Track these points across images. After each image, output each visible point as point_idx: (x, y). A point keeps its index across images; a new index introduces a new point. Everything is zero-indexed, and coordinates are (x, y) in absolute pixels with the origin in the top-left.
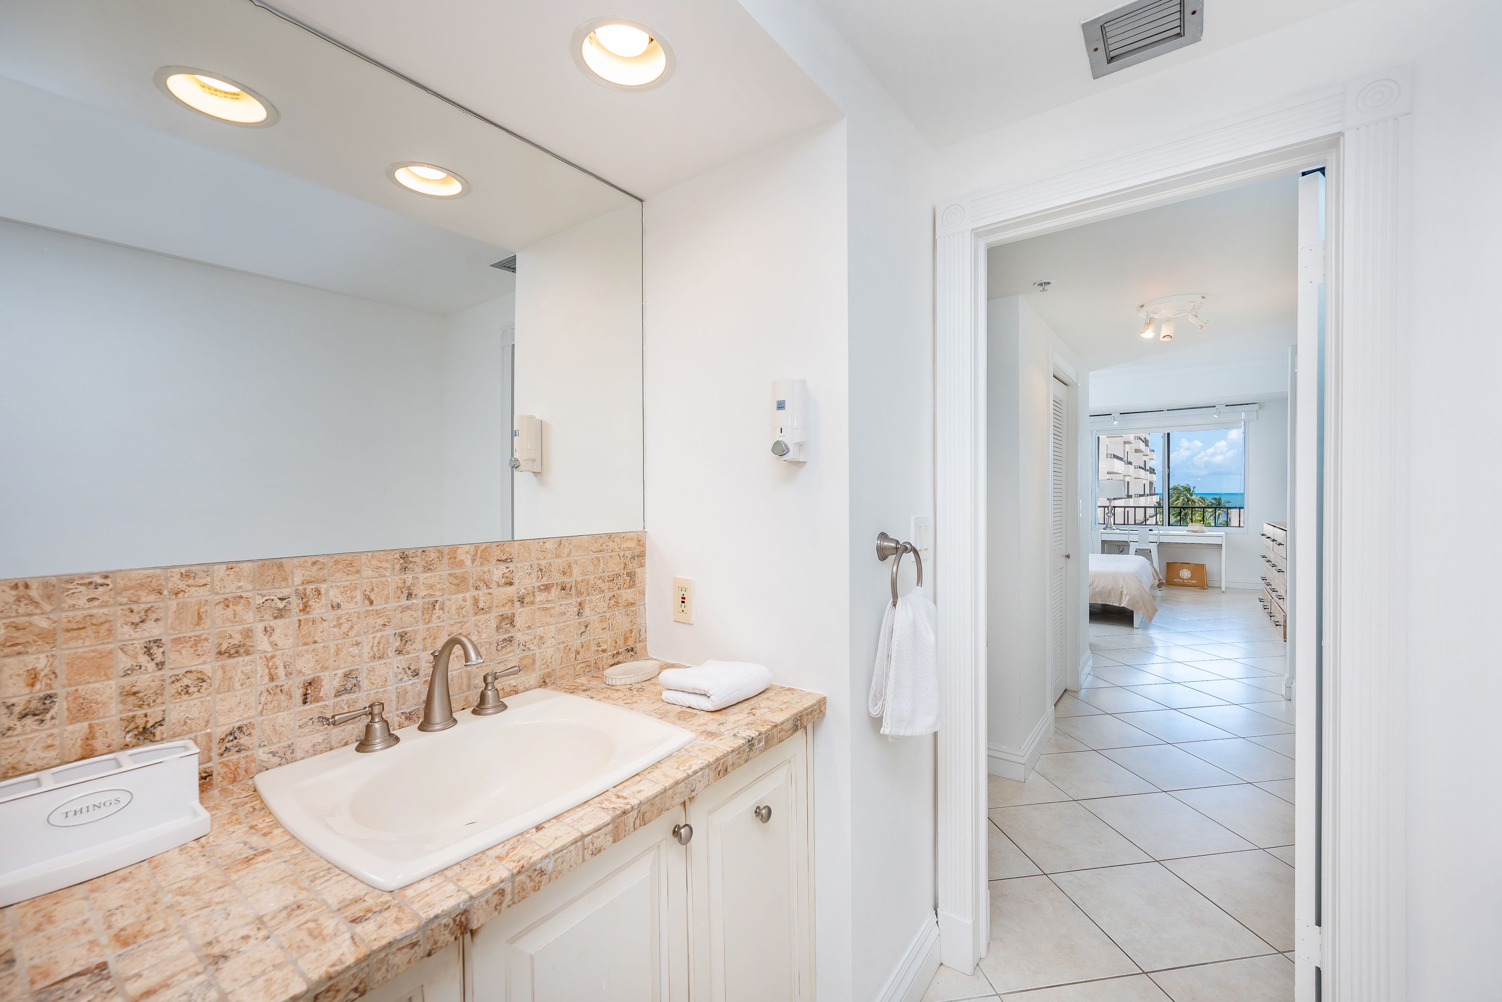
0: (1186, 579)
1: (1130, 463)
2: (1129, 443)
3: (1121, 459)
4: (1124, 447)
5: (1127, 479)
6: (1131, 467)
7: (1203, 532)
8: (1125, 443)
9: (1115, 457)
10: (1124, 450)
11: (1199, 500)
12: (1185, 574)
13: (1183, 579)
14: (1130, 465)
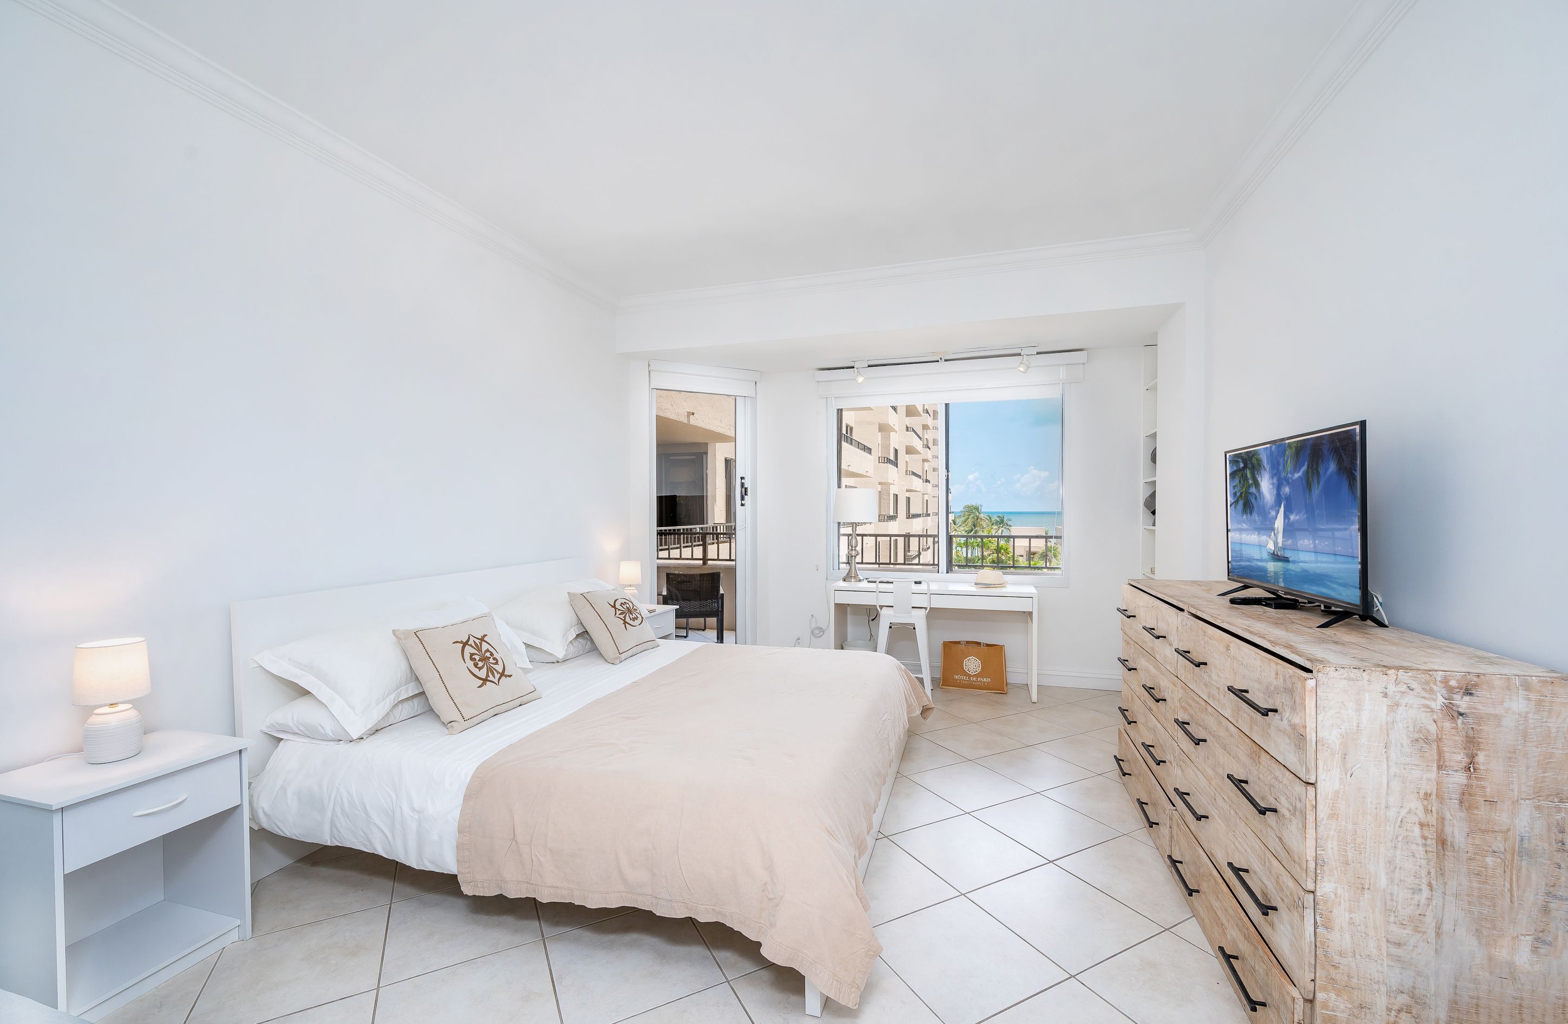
0: (972, 676)
1: (927, 481)
2: (927, 461)
3: (919, 477)
4: (923, 465)
5: (926, 497)
6: (929, 485)
7: (1001, 585)
8: (924, 461)
9: (914, 474)
10: (923, 469)
11: (986, 518)
12: (972, 665)
13: (970, 676)
14: (928, 483)
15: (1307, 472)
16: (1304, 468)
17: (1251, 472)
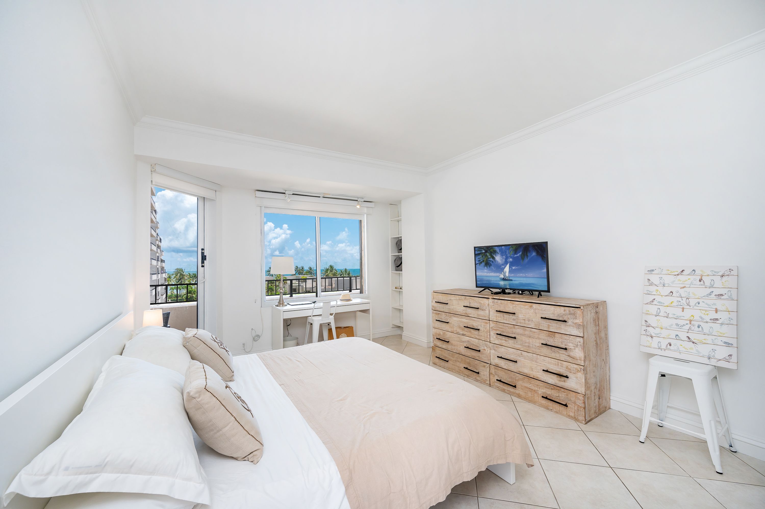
7: (350, 299)
15: (522, 255)
16: (521, 253)
17: (490, 254)
